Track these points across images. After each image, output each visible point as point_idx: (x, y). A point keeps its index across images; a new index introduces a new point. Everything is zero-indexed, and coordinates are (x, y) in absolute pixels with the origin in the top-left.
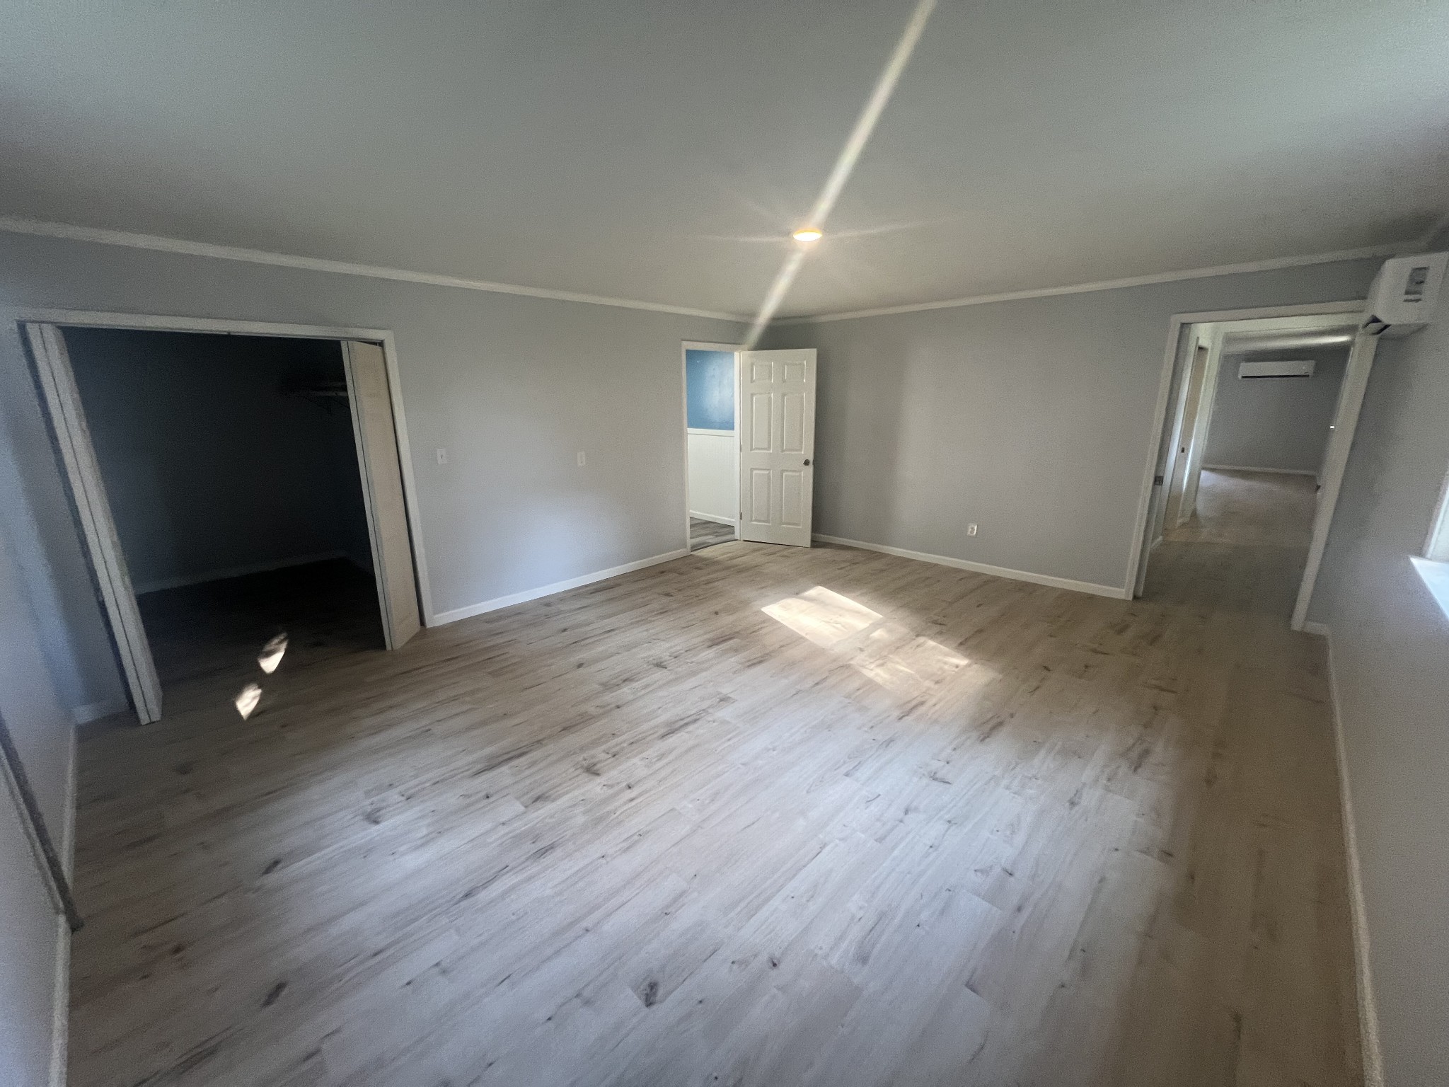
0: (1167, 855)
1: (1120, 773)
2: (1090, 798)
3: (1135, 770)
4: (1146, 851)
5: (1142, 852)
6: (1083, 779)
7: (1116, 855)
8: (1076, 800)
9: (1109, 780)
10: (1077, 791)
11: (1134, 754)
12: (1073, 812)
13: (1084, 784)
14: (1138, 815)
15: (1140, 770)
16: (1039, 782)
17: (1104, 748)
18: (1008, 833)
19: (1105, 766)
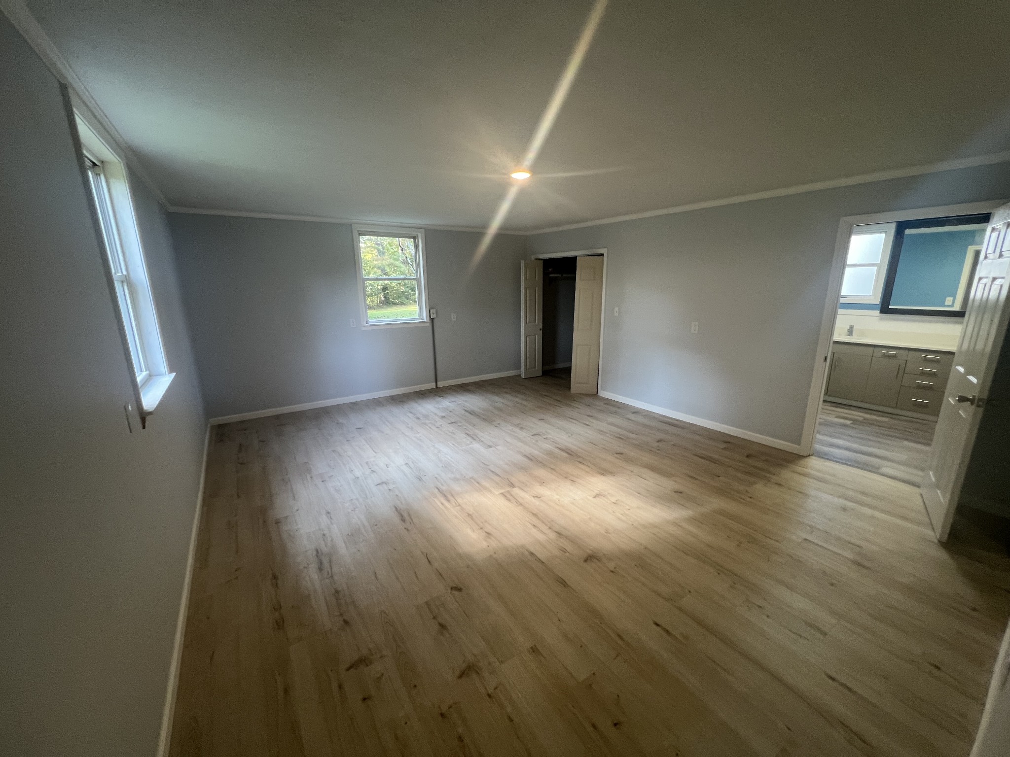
0: (278, 522)
1: (322, 543)
2: (324, 520)
3: (317, 552)
4: (286, 518)
5: (287, 516)
6: (335, 526)
7: (296, 508)
8: (328, 515)
9: (324, 535)
10: (331, 519)
11: (325, 562)
12: (324, 510)
13: (332, 524)
14: (299, 529)
15: (315, 553)
16: (350, 510)
17: (343, 550)
18: (337, 488)
19: (332, 540)
